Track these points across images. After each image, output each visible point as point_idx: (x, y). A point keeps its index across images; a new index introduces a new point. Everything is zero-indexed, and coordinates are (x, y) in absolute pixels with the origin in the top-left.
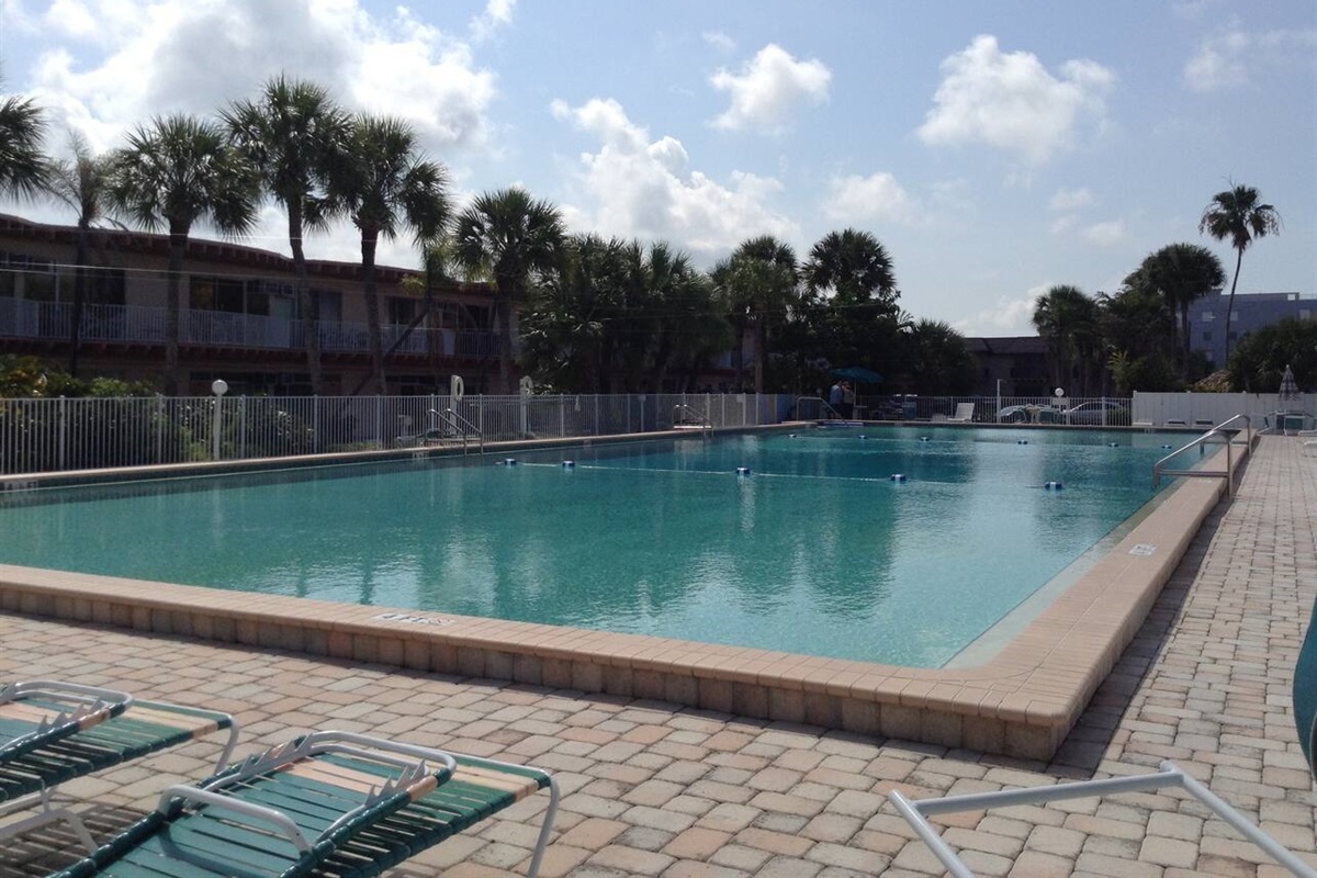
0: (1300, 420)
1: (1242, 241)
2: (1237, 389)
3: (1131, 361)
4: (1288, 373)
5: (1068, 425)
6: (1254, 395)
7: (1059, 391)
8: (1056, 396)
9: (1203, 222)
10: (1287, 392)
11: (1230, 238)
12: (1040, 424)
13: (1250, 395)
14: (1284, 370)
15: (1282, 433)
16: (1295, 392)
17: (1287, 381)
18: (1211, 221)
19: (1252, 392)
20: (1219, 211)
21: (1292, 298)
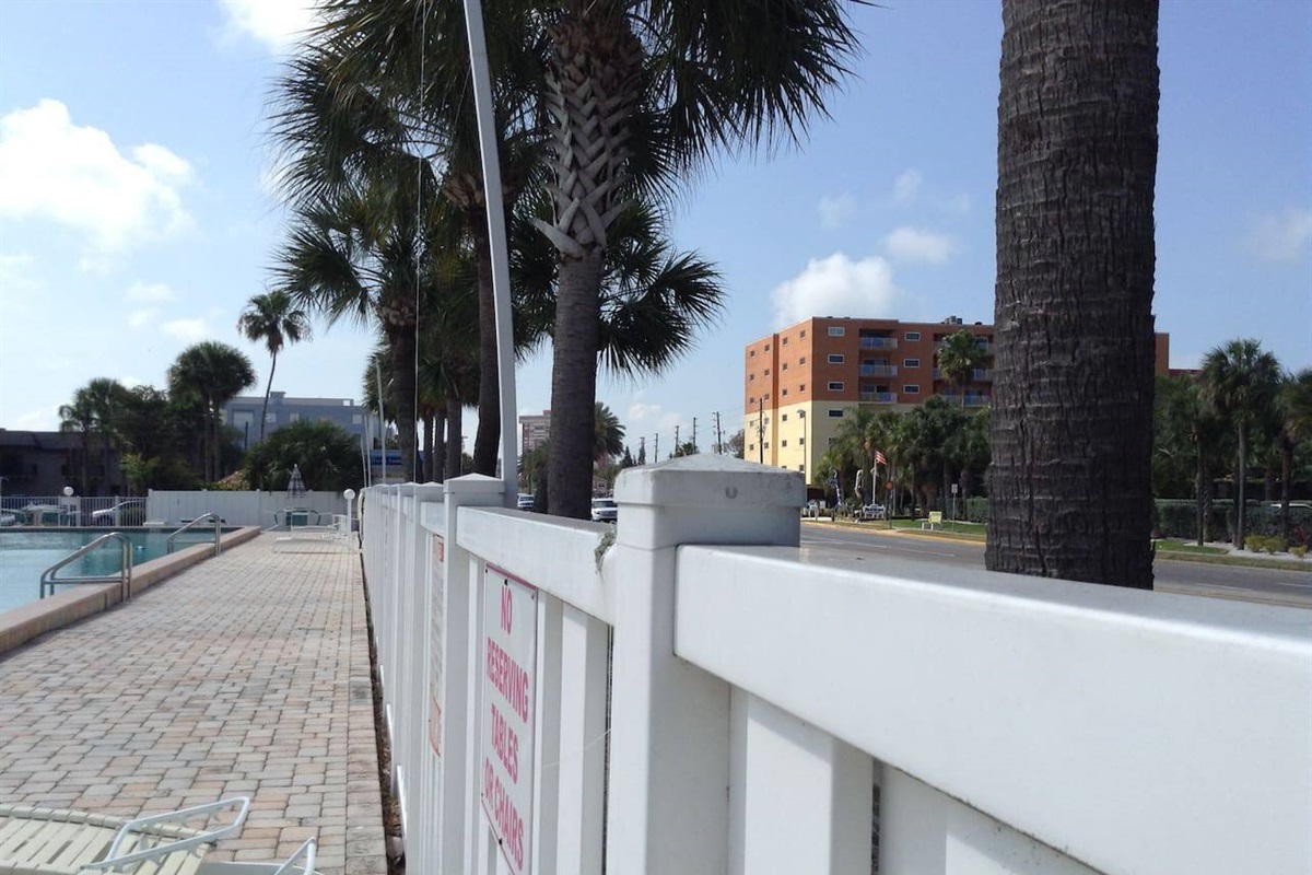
0: (306, 516)
1: (275, 344)
2: (253, 488)
3: (146, 460)
4: (295, 473)
5: (78, 527)
6: (268, 492)
7: (68, 490)
8: (63, 495)
9: (241, 322)
10: (295, 490)
11: (264, 340)
12: (43, 527)
13: (263, 493)
14: (292, 468)
15: (289, 530)
16: (301, 490)
17: (295, 479)
18: (248, 322)
19: (265, 490)
20: (256, 313)
21: (347, 404)
